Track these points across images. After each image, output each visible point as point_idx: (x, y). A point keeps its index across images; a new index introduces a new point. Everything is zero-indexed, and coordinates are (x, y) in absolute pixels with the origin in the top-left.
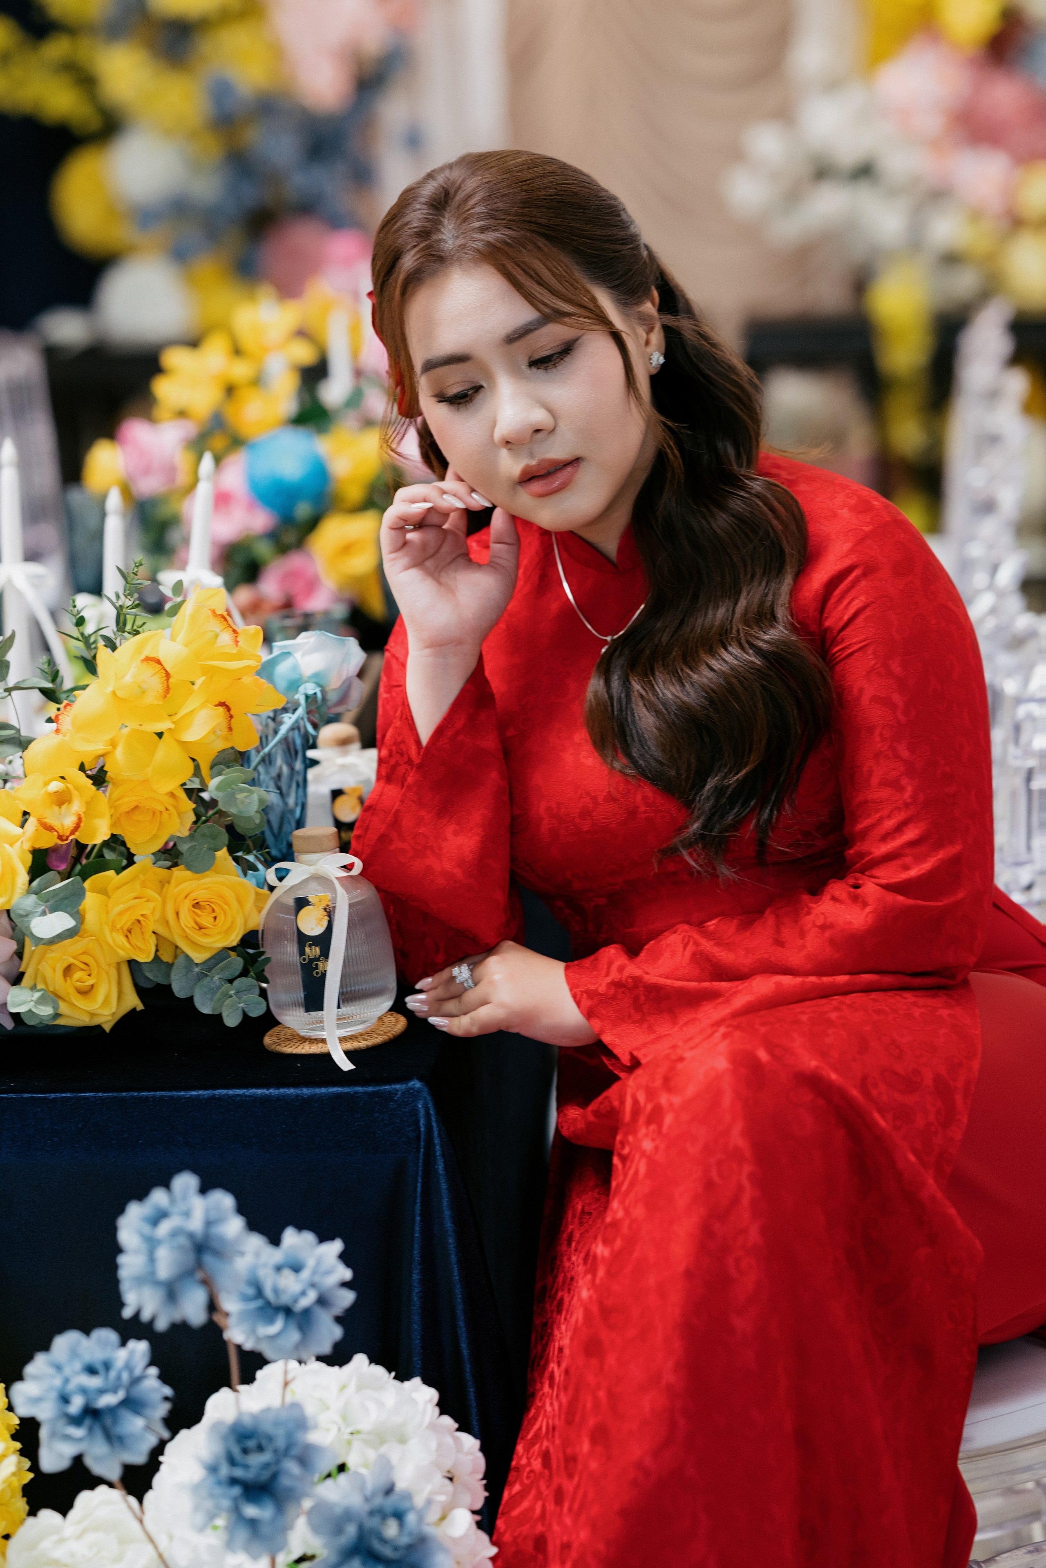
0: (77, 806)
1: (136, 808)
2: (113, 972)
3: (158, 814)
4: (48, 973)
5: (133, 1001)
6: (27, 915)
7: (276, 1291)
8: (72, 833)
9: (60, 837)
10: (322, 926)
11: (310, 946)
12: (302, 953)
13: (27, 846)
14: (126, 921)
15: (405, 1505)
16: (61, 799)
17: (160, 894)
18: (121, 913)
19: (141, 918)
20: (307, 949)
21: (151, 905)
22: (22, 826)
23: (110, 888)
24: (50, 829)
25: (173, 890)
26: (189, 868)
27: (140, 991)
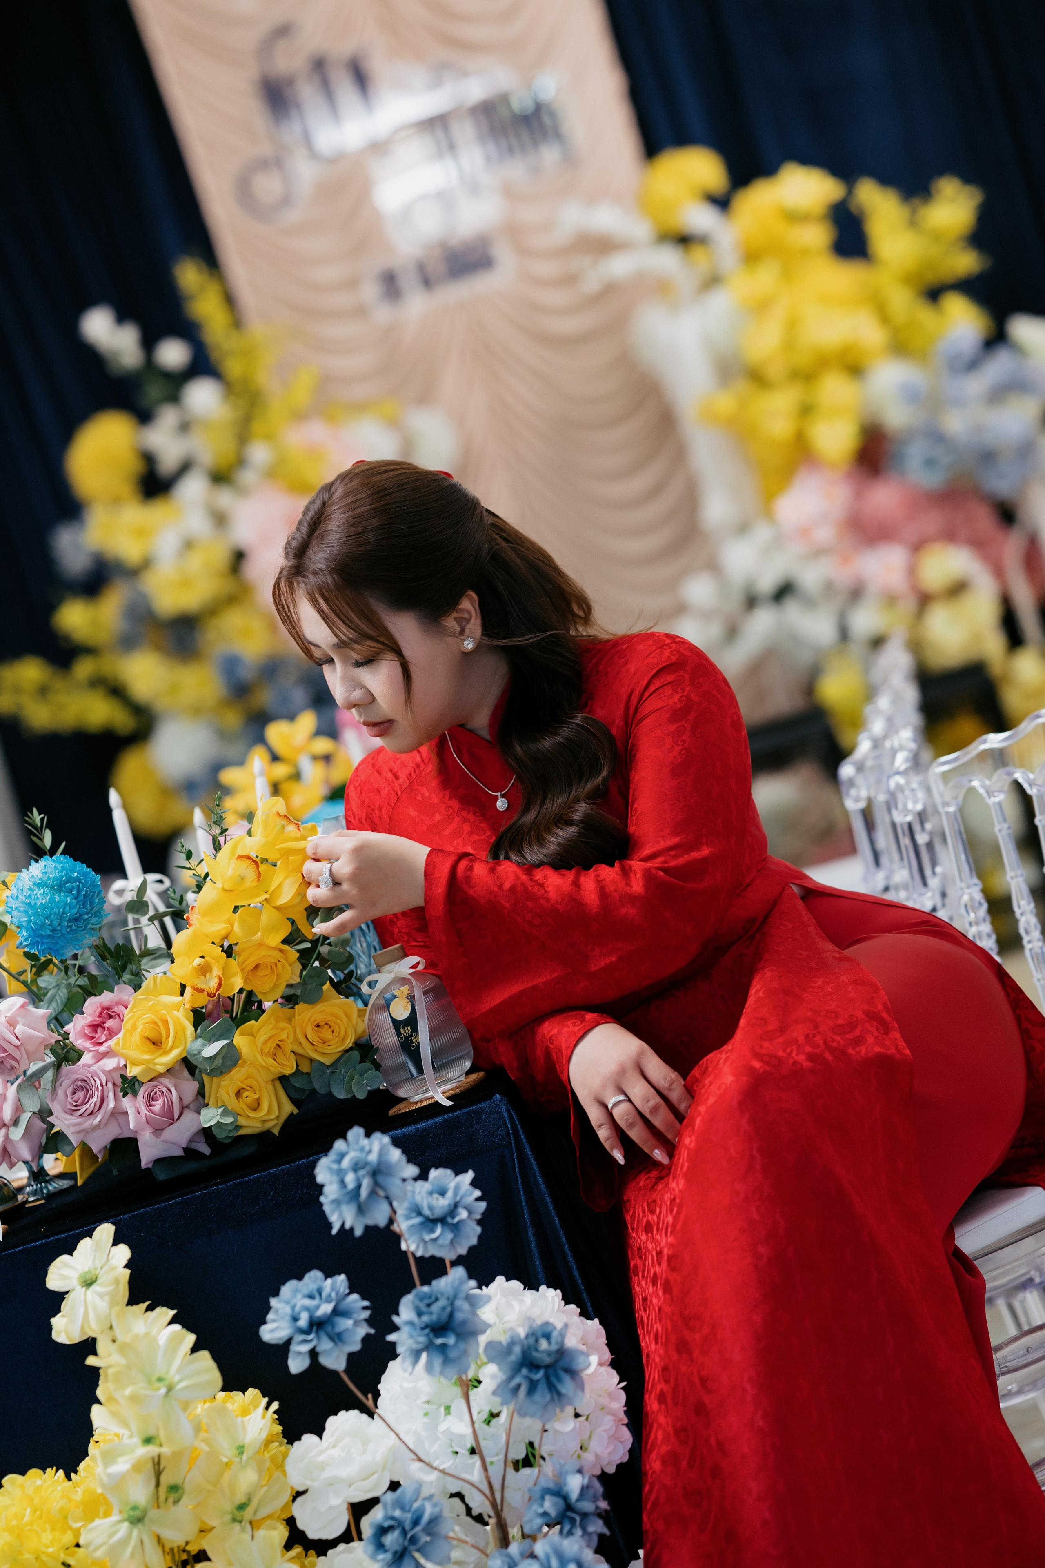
0: (216, 972)
1: (257, 967)
2: (271, 1087)
3: (274, 967)
4: (225, 1098)
5: (289, 1108)
6: (199, 1053)
7: (431, 1208)
8: (217, 990)
9: (209, 995)
10: (408, 1011)
11: (403, 1027)
12: (399, 1034)
13: (188, 1006)
14: (271, 1045)
15: (549, 1328)
16: (204, 970)
17: (291, 1024)
18: (265, 1043)
19: (279, 1043)
20: (402, 1031)
21: (285, 1032)
22: (182, 995)
23: (254, 1031)
24: (201, 991)
25: (298, 1019)
26: (305, 1002)
27: (294, 1101)
